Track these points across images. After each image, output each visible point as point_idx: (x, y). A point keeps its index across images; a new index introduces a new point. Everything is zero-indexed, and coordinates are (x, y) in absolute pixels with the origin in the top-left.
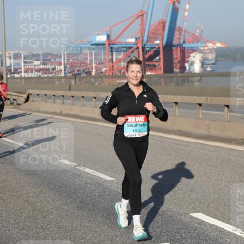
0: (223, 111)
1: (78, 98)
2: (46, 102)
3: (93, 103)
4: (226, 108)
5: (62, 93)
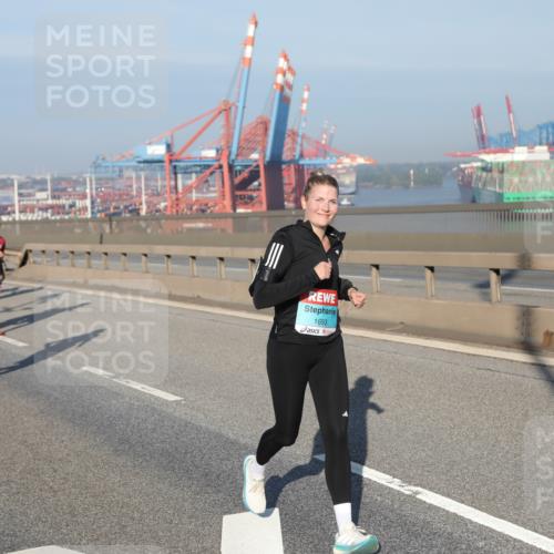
0: (369, 275)
1: (115, 257)
2: (58, 264)
3: (143, 264)
4: (374, 269)
5: (87, 248)
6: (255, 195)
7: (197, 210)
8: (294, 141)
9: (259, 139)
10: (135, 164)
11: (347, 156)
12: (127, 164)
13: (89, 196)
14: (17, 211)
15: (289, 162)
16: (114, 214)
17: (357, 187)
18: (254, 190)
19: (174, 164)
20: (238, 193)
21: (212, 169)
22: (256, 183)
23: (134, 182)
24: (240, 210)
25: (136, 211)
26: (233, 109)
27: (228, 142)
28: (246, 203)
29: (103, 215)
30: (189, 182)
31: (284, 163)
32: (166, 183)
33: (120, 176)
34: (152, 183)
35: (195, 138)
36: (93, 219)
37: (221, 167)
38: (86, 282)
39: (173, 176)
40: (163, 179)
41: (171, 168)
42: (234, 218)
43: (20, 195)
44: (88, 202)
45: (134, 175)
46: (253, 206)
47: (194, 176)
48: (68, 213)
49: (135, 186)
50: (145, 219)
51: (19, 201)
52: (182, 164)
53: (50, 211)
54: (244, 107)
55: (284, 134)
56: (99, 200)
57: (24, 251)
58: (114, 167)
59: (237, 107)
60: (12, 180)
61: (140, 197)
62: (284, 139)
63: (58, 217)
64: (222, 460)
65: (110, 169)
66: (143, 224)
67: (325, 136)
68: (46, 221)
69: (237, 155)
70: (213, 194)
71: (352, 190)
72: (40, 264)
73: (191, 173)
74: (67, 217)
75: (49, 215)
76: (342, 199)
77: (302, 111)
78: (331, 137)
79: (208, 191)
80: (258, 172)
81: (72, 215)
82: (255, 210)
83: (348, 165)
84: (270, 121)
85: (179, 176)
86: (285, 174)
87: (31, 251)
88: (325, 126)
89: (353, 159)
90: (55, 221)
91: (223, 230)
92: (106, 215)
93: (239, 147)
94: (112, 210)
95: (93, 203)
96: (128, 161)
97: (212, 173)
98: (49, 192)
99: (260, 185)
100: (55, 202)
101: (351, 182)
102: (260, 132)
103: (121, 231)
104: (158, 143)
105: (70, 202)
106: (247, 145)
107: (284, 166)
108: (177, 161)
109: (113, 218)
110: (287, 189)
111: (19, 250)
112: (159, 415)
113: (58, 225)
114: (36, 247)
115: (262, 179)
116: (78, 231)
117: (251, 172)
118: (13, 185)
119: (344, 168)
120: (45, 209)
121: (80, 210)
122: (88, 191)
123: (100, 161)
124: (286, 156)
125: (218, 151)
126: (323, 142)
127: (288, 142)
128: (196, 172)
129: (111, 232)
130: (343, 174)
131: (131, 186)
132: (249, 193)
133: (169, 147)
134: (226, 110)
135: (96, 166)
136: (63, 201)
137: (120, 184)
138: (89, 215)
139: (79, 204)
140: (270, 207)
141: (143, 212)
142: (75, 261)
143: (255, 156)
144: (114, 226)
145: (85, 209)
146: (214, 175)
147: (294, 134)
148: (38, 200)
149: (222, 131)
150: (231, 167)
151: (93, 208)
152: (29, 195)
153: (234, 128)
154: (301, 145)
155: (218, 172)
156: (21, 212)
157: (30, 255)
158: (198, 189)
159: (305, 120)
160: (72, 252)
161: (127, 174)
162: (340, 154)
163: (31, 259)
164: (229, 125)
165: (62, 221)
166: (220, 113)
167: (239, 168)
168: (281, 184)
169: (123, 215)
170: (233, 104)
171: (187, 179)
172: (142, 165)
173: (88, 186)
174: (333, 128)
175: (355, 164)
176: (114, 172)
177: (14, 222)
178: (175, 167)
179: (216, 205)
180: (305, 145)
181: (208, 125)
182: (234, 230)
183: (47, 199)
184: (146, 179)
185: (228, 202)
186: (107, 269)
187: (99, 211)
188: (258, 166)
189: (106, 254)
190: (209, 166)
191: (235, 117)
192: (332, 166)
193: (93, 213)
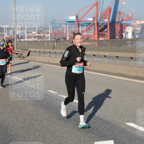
6: (105, 34)
7: (86, 39)
8: (120, 15)
9: (108, 14)
10: (65, 22)
11: (138, 20)
12: (63, 22)
13: (50, 33)
14: (26, 38)
15: (118, 23)
16: (58, 39)
17: (141, 31)
18: (105, 32)
19: (78, 23)
20: (100, 33)
21: (91, 25)
22: (106, 30)
23: (65, 28)
24: (100, 39)
25: (65, 39)
26: (99, 4)
27: (97, 15)
28: (103, 36)
29: (54, 39)
30: (83, 29)
31: (116, 23)
32: (76, 29)
33: (60, 27)
34: (71, 29)
35: (86, 14)
36: (51, 41)
37: (94, 24)
38: (49, 62)
39: (78, 27)
40: (75, 28)
41: (77, 24)
42: (98, 41)
43: (27, 32)
44: (49, 35)
45: (65, 26)
46: (105, 37)
47: (85, 27)
48: (43, 39)
49: (65, 30)
50: (68, 41)
51: (27, 34)
52: (81, 23)
53: (37, 38)
54: (103, 3)
55: (117, 12)
56: (53, 35)
57: (29, 51)
58: (58, 23)
59: (100, 3)
60: (25, 27)
61: (67, 34)
62: (116, 14)
63: (39, 40)
64: (94, 123)
65: (57, 24)
66: (67, 43)
67: (131, 14)
68: (35, 41)
69: (100, 20)
70: (91, 33)
71: (140, 32)
72: (34, 55)
73: (84, 26)
74: (42, 40)
75: (36, 39)
76: (136, 36)
77: (123, 5)
78: (133, 14)
79: (90, 32)
80: (107, 26)
81: (44, 39)
82: (105, 39)
83: (138, 24)
84: (112, 8)
85: (80, 27)
86: (116, 26)
87: (31, 51)
88: (131, 10)
89: (140, 21)
90: (39, 41)
91: (94, 45)
92: (55, 40)
93: (101, 17)
94: (57, 38)
95: (51, 35)
96: (63, 21)
97: (91, 26)
98: (37, 32)
99: (107, 30)
100: (39, 35)
101: (139, 30)
102: (108, 12)
103: (60, 45)
104: (73, 15)
105: (44, 35)
106: (103, 17)
107: (116, 24)
108: (79, 22)
109: (58, 41)
110: (117, 32)
111: (27, 51)
112: (73, 107)
113: (39, 42)
114: (32, 50)
115: (108, 28)
116: (46, 45)
117: (104, 26)
118: (25, 29)
119: (137, 25)
120: (35, 37)
121: (46, 38)
122: (49, 31)
123: (54, 21)
124: (117, 20)
125: (93, 18)
126: (130, 15)
127: (118, 15)
128: (86, 26)
129: (57, 45)
130: (137, 27)
131: (64, 30)
132: (104, 33)
133: (77, 17)
134: (97, 4)
135: (52, 23)
136: (41, 35)
137: (60, 29)
138: (49, 39)
139: (46, 36)
140: (111, 38)
141: (68, 39)
142: (45, 55)
143: (106, 20)
144: (58, 44)
145: (48, 37)
146: (92, 27)
147: (120, 13)
148: (33, 34)
149: (95, 12)
150: (98, 24)
151: (51, 37)
152: (30, 32)
153: (99, 10)
154: (122, 17)
155: (93, 25)
156: (27, 38)
157: (31, 53)
158: (86, 31)
159: (124, 8)
160: (44, 52)
161: (62, 26)
162: (136, 20)
163: (31, 54)
164: (97, 10)
165: (41, 41)
166: (95, 5)
167: (100, 24)
168: (115, 30)
169: (61, 40)
170: (99, 2)
171: (83, 28)
172: (68, 23)
173: (50, 30)
174: (134, 10)
175: (141, 23)
176: (58, 25)
177: (25, 41)
178: (79, 24)
179: (92, 37)
180: (124, 16)
181: (91, 9)
182: (98, 46)
183: (36, 34)
184: (69, 28)
185: (96, 36)
186: (56, 58)
187: (53, 38)
188: (107, 24)
189: (56, 53)
190: (90, 24)
191: (100, 7)
192: (133, 24)
193: (51, 39)
